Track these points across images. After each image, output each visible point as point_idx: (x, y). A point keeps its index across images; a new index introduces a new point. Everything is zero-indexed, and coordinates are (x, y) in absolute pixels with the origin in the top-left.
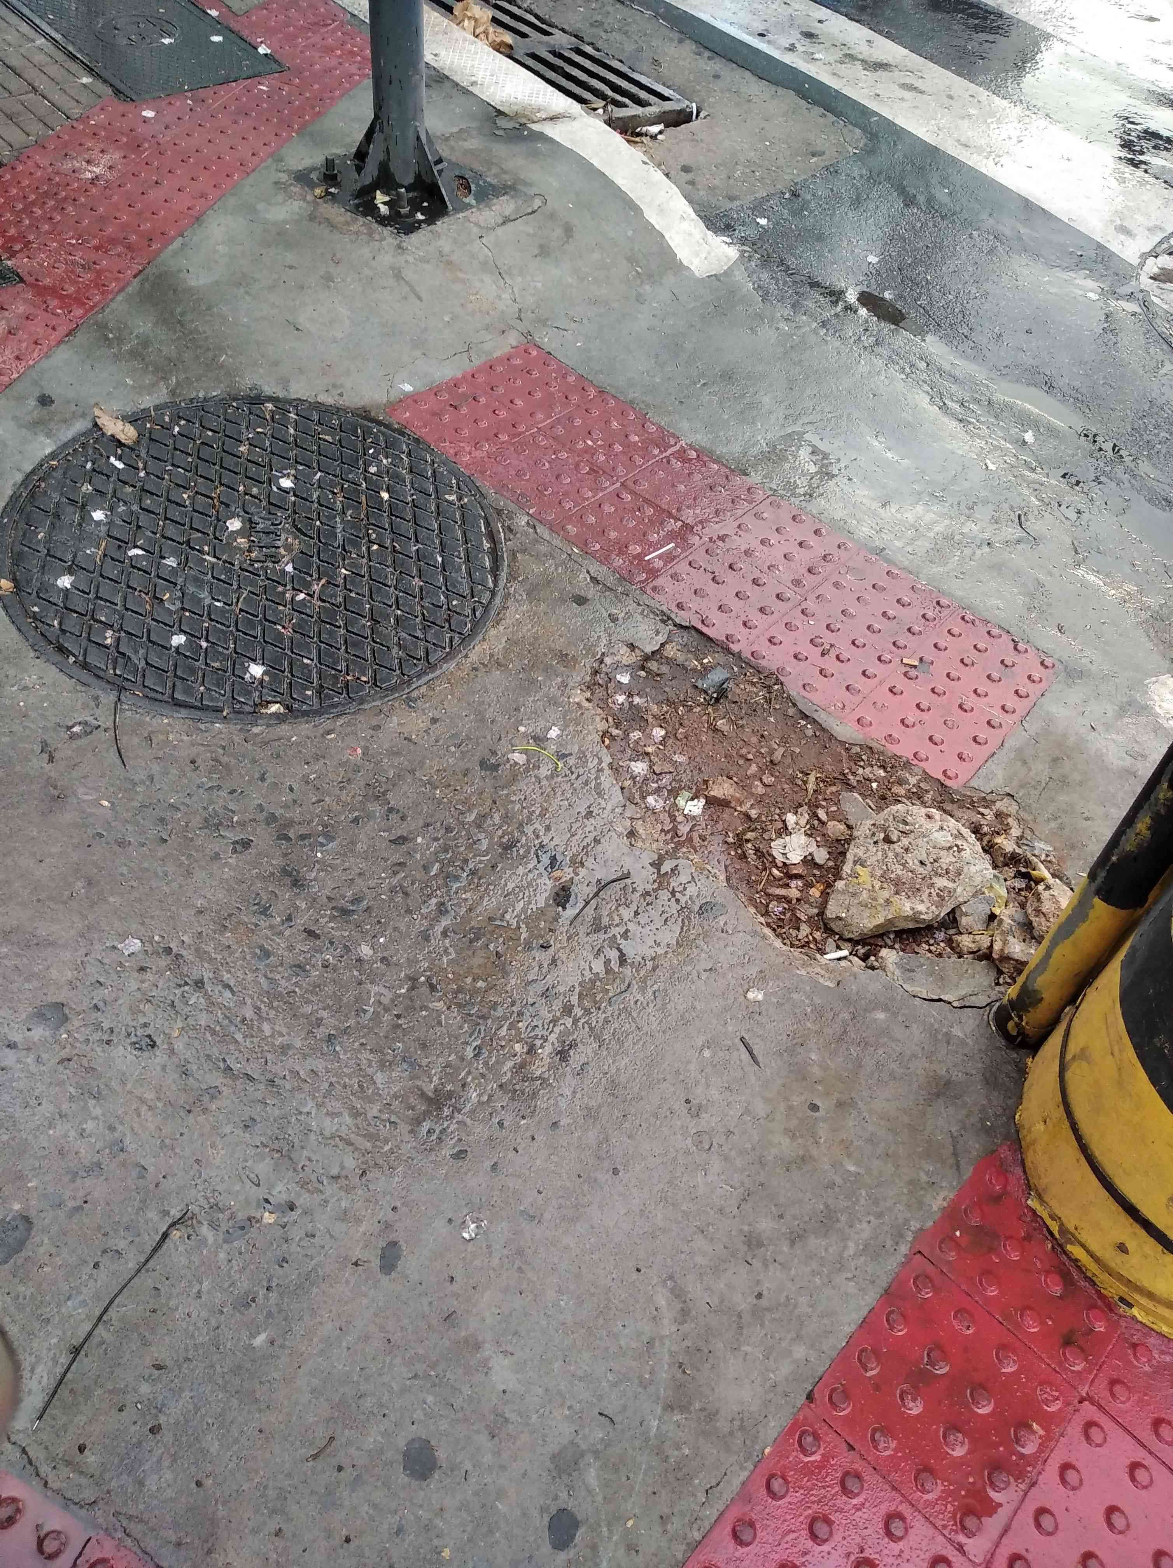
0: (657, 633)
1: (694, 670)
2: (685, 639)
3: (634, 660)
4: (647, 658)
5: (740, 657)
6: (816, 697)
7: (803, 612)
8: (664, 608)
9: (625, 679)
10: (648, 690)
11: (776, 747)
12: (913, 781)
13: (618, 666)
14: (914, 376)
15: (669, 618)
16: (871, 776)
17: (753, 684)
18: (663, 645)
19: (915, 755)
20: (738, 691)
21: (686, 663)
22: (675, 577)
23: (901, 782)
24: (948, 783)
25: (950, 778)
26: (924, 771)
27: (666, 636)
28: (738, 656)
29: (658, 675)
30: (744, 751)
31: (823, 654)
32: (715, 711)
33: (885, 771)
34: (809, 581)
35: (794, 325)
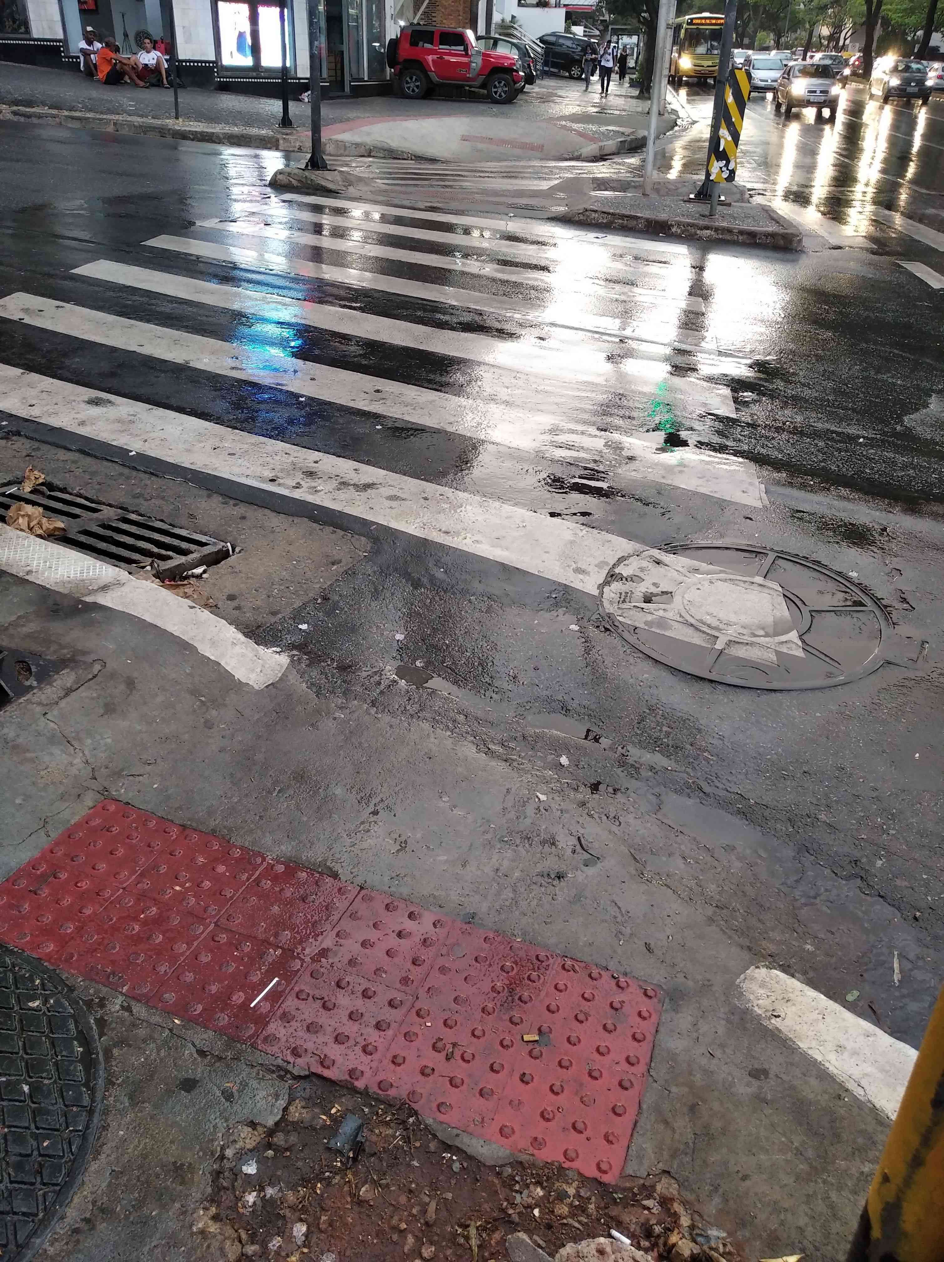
0: (277, 1096)
1: (324, 1127)
2: (308, 1090)
3: (258, 1139)
4: (271, 1132)
5: (367, 1093)
6: (452, 1117)
7: (418, 1014)
8: (279, 1062)
9: (251, 1169)
10: (279, 1173)
11: (427, 1199)
12: (571, 1191)
13: (242, 1156)
14: (457, 730)
15: (287, 1072)
16: (530, 1200)
17: (387, 1124)
18: (285, 1109)
19: (565, 1153)
20: (374, 1138)
21: (314, 1123)
22: (286, 1018)
23: (562, 1196)
24: (606, 1179)
25: (605, 1172)
26: (580, 1174)
27: (286, 1097)
28: (365, 1093)
29: (287, 1149)
30: (394, 1222)
31: (448, 1059)
32: (355, 1174)
33: (543, 1188)
34: (416, 973)
35: (348, 711)
